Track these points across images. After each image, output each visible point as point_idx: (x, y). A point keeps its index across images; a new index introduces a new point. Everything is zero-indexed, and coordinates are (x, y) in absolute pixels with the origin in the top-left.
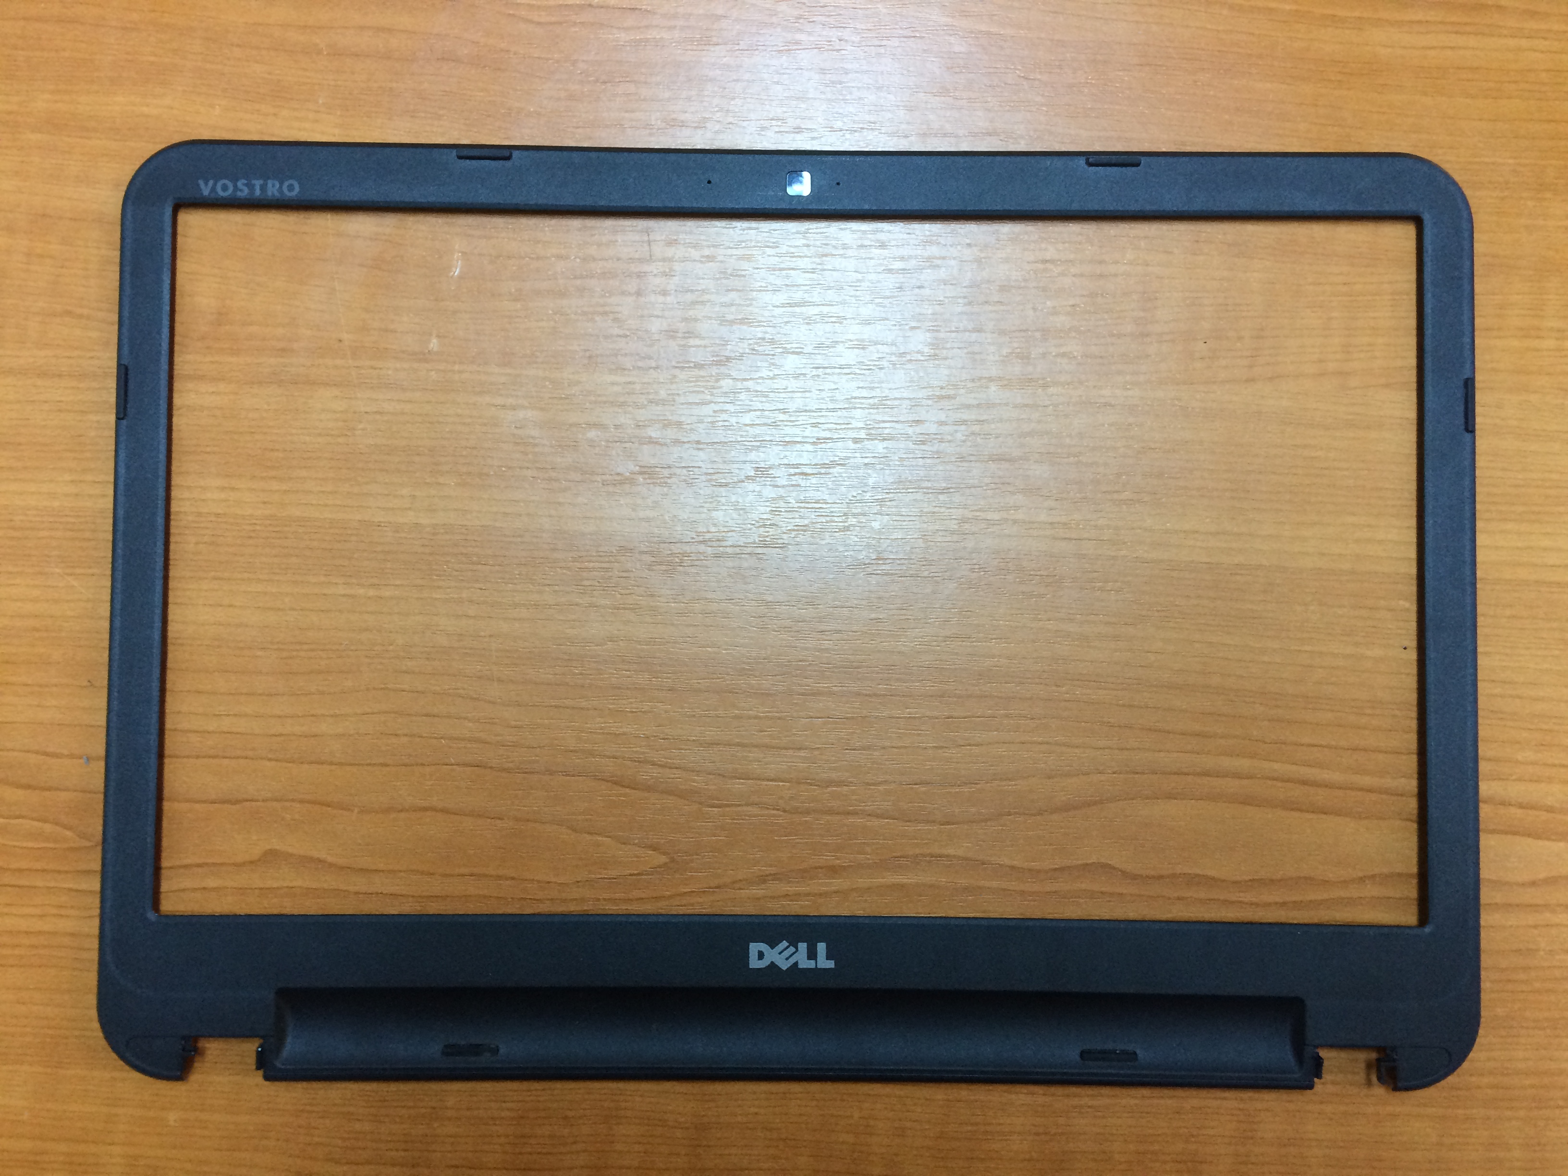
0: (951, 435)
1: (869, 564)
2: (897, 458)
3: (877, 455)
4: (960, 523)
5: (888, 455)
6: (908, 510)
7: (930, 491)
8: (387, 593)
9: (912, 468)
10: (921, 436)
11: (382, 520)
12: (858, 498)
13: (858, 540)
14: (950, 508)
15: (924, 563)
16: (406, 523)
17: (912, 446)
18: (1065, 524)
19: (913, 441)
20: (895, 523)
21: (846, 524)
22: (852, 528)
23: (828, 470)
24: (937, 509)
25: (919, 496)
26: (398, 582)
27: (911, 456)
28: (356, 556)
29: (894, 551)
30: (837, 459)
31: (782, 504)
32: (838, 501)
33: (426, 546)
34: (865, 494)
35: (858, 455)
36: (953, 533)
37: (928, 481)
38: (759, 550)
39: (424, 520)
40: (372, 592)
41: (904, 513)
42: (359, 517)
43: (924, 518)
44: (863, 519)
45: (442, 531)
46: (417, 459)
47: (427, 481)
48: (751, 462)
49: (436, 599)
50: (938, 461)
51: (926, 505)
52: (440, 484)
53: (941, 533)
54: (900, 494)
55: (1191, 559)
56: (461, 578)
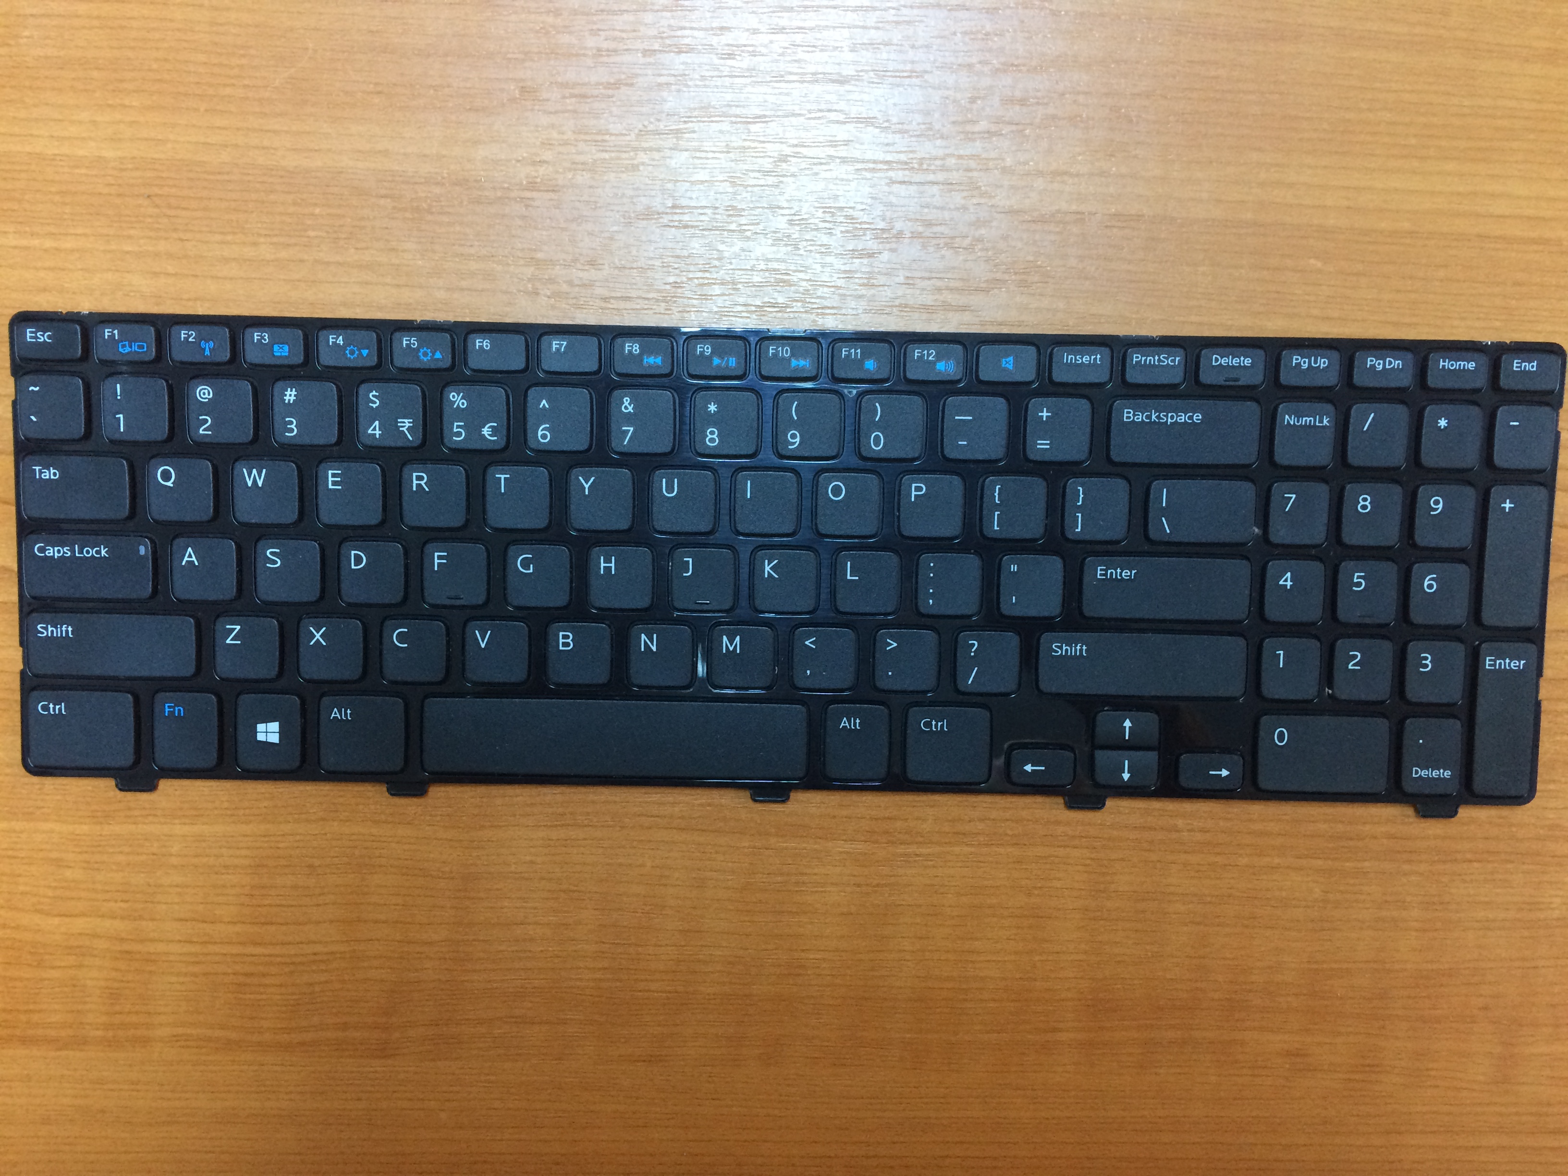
0: (766, 46)
1: (663, 213)
2: (697, 77)
3: (672, 72)
4: (775, 162)
5: (687, 72)
6: (711, 144)
7: (739, 120)
8: (69, 244)
9: (716, 90)
10: (727, 48)
11: (57, 152)
12: (649, 129)
13: (650, 182)
14: (764, 142)
15: (731, 213)
16: (86, 157)
17: (717, 61)
18: (906, 163)
19: (717, 54)
20: (697, 161)
21: (635, 162)
22: (641, 168)
23: (610, 92)
24: (747, 144)
25: (725, 127)
26: (80, 231)
27: (716, 73)
28: (27, 197)
29: (694, 196)
30: (623, 77)
31: (555, 135)
32: (624, 132)
33: (113, 185)
34: (657, 123)
35: (650, 72)
36: (767, 173)
37: (737, 106)
38: (528, 194)
39: (109, 153)
40: (48, 243)
41: (705, 149)
42: (28, 149)
43: (731, 155)
44: (656, 155)
45: (130, 166)
46: (95, 74)
47: (110, 102)
48: (514, 80)
49: (128, 252)
50: (748, 80)
51: (733, 138)
52: (124, 106)
53: (752, 175)
54: (701, 124)
55: (1057, 208)
56: (157, 226)
